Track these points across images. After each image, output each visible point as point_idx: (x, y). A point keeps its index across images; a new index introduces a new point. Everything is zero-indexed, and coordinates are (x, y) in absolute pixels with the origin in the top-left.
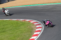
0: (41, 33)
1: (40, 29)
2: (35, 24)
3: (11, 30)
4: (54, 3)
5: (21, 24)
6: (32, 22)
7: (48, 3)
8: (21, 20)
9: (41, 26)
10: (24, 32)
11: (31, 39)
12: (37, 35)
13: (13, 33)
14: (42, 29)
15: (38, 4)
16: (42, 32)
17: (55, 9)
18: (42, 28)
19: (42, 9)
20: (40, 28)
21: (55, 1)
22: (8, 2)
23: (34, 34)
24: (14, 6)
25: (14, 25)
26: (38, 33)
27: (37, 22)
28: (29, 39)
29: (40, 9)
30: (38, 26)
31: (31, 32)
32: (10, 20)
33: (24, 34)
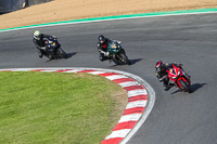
0: (145, 117)
1: (143, 103)
2: (124, 84)
4: (191, 7)
5: (73, 84)
6: (112, 78)
7: (170, 9)
8: (75, 70)
9: (144, 92)
10: (85, 113)
11: (108, 138)
12: (129, 125)
13: (44, 119)
14: (147, 104)
15: (135, 11)
16: (148, 112)
17: (194, 31)
18: (148, 99)
19: (148, 32)
20: (141, 98)
22: (27, 5)
23: (120, 121)
25: (49, 90)
26: (135, 117)
27: (129, 79)
28: (103, 139)
29: (142, 32)
30: (132, 93)
31: (109, 113)
32: (33, 72)
33: (85, 120)
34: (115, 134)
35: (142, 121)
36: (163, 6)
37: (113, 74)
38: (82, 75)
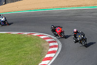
0: (57, 55)
1: (56, 49)
2: (48, 40)
3: (9, 49)
4: (78, 6)
5: (25, 40)
6: (42, 37)
7: (69, 6)
9: (57, 44)
10: (30, 53)
12: (50, 59)
14: (58, 49)
15: (53, 7)
16: (58, 53)
17: (80, 17)
18: (58, 47)
19: (59, 17)
20: (55, 46)
21: (80, 4)
22: (5, 3)
23: (46, 57)
24: (14, 11)
25: (14, 42)
26: (52, 55)
27: (50, 38)
29: (56, 16)
30: (51, 44)
31: (40, 54)
32: (7, 34)
33: (30, 56)
34: (43, 63)
35: (55, 57)
36: (66, 5)
37: (43, 35)
38: (29, 36)
